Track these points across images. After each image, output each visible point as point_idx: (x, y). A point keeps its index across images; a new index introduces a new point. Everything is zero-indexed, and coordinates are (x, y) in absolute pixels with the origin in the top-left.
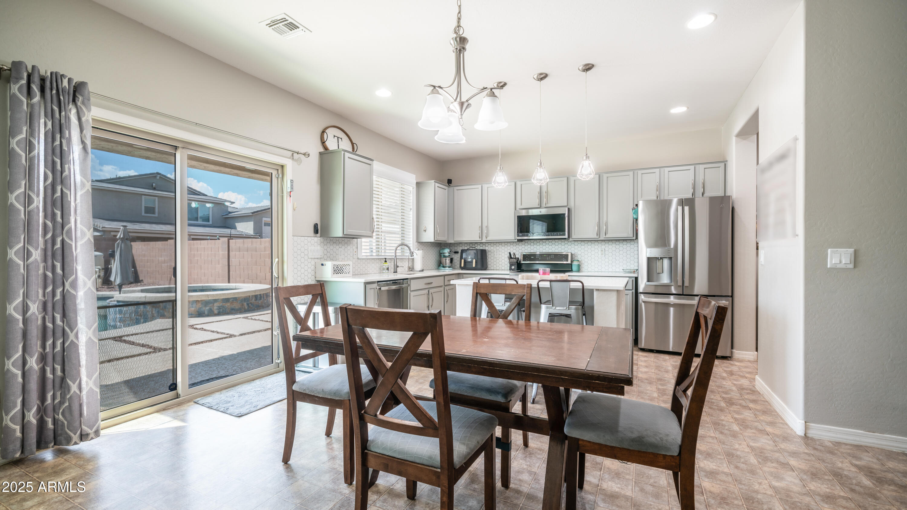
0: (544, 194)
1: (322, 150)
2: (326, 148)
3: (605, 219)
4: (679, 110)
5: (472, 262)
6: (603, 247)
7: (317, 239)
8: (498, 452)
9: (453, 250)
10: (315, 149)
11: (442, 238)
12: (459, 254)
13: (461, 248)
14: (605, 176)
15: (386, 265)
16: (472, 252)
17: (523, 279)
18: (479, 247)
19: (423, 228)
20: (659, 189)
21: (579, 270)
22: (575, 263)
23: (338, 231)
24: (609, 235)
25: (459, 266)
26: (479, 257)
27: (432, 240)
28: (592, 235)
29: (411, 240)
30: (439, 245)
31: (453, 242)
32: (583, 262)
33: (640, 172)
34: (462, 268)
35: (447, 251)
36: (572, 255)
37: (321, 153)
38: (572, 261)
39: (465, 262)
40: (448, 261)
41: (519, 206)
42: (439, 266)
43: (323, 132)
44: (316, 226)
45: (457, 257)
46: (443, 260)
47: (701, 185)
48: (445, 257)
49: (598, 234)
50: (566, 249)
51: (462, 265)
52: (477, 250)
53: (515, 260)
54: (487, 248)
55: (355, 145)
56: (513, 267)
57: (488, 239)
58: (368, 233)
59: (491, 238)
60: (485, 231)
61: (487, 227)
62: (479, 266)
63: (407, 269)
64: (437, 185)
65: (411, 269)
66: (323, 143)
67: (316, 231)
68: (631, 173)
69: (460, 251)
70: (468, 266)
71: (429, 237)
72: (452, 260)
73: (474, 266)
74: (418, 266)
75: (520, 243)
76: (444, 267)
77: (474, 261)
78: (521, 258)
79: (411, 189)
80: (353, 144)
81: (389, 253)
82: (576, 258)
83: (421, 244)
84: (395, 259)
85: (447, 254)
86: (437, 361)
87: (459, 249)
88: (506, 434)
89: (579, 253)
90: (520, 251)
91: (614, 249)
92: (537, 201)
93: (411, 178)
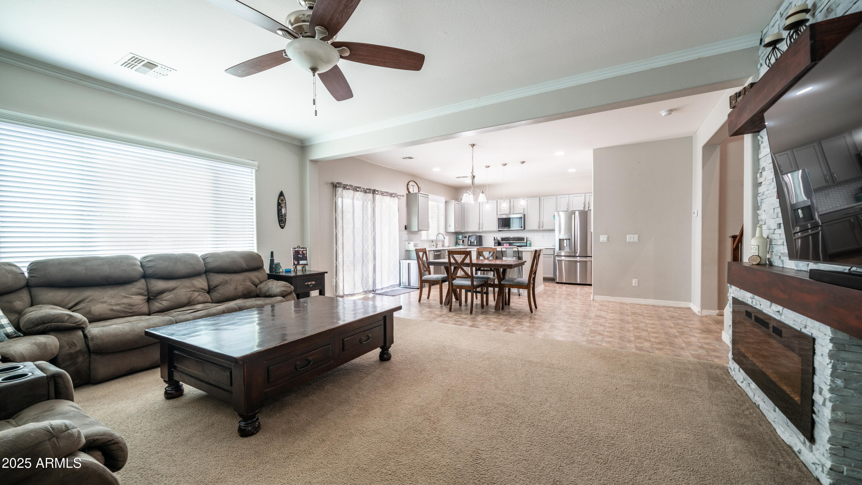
0: (512, 207)
1: (407, 192)
2: (409, 192)
3: (542, 220)
4: (572, 170)
5: (474, 242)
6: (543, 234)
7: (406, 232)
8: (485, 295)
9: (464, 236)
10: (405, 192)
11: (458, 230)
12: (467, 238)
13: (468, 235)
14: (542, 198)
15: (432, 244)
16: (474, 237)
17: (499, 248)
18: (478, 234)
19: (448, 225)
20: (568, 205)
21: (530, 246)
22: (528, 242)
23: (415, 228)
24: (544, 228)
25: (467, 244)
26: (478, 239)
27: (453, 231)
28: (536, 228)
29: (442, 231)
30: (457, 233)
31: (464, 231)
32: (532, 242)
33: (559, 196)
34: (469, 246)
35: (460, 237)
36: (527, 238)
37: (407, 194)
38: (527, 241)
39: (471, 242)
40: (461, 242)
41: (499, 213)
42: (456, 244)
43: (408, 184)
44: (405, 226)
45: (466, 240)
46: (459, 241)
47: (588, 203)
48: (459, 239)
49: (539, 227)
50: (524, 235)
51: (469, 244)
52: (477, 236)
53: (497, 241)
54: (482, 235)
55: (420, 188)
56: (496, 245)
57: (483, 230)
58: (427, 229)
59: (484, 230)
60: (481, 226)
61: (482, 224)
62: (478, 244)
63: (441, 246)
64: (456, 202)
65: (443, 246)
66: (408, 189)
67: (406, 229)
68: (555, 197)
69: (468, 237)
70: (472, 244)
71: (452, 229)
72: (463, 241)
73: (475, 244)
74: (446, 244)
75: (500, 232)
76: (459, 245)
77: (475, 241)
78: (500, 240)
79: (442, 206)
80: (418, 187)
81: (433, 238)
82: (529, 240)
83: (448, 233)
84: (436, 241)
85: (461, 238)
86: (471, 265)
87: (467, 235)
88: (487, 290)
89: (531, 237)
90: (499, 236)
91: (548, 235)
92: (508, 210)
93: (443, 199)
